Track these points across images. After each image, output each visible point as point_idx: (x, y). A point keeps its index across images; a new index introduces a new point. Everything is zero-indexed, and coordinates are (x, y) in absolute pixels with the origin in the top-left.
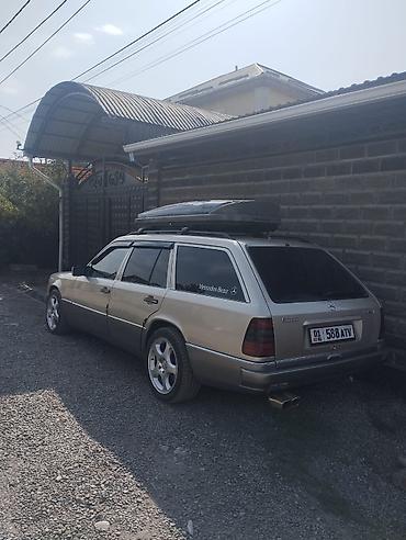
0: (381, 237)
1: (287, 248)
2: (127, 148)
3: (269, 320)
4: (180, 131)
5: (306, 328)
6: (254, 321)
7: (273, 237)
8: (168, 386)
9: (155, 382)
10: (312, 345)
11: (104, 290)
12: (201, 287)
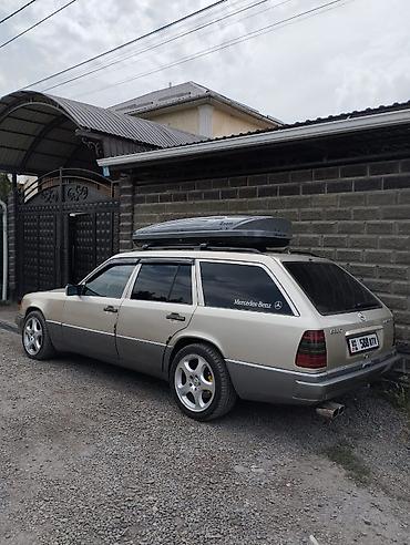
0: (387, 251)
1: (311, 263)
2: (101, 162)
3: (321, 332)
4: (160, 148)
5: (348, 338)
6: (307, 333)
7: (293, 253)
8: (202, 404)
9: (185, 400)
10: (351, 354)
11: (110, 309)
12: (237, 302)
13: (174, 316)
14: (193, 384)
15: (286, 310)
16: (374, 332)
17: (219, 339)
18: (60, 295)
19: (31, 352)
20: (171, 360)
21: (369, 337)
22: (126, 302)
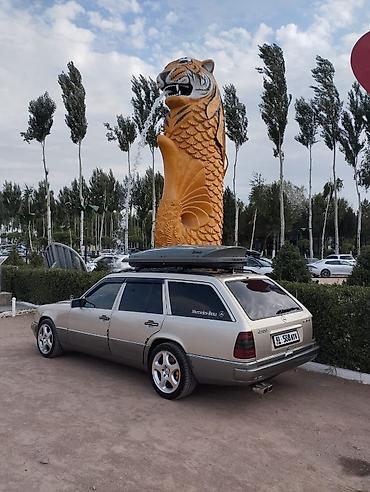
3: (250, 333)
6: (241, 334)
10: (276, 347)
11: (104, 318)
12: (194, 312)
13: (151, 323)
14: (164, 372)
15: (227, 318)
16: (295, 330)
17: (183, 340)
18: (65, 306)
19: (45, 352)
20: (149, 355)
21: (291, 334)
22: (115, 313)
